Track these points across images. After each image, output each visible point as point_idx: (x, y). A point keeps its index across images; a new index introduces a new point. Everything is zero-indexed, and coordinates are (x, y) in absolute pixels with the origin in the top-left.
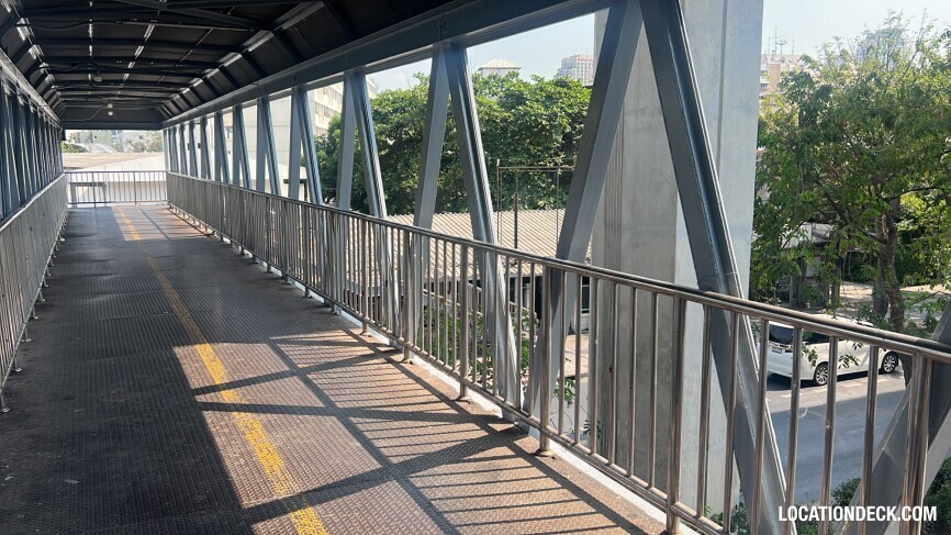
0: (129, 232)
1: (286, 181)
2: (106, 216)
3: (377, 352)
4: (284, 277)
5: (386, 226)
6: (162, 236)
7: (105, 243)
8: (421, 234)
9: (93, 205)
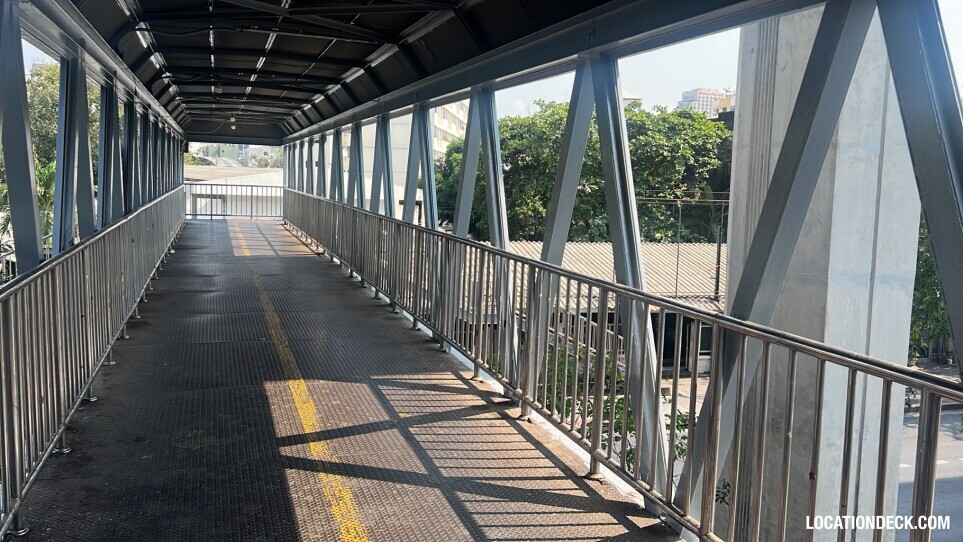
0: (240, 247)
1: (401, 203)
2: (222, 230)
3: (490, 404)
4: (392, 305)
5: (509, 259)
6: (272, 253)
7: (213, 257)
8: (550, 271)
9: (209, 218)
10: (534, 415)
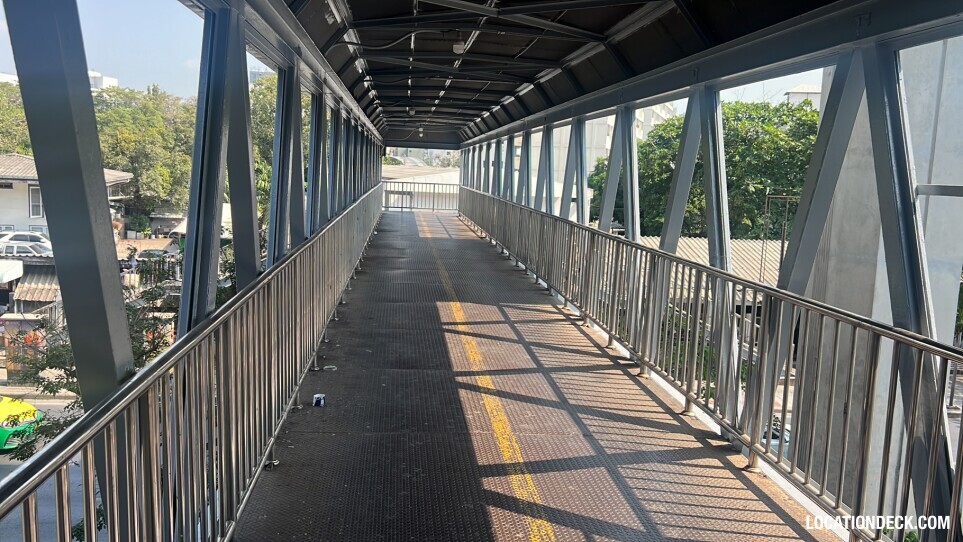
0: (424, 232)
2: (410, 220)
3: (616, 363)
5: (638, 249)
6: (447, 236)
8: (665, 258)
9: (400, 209)
10: (596, 327)
